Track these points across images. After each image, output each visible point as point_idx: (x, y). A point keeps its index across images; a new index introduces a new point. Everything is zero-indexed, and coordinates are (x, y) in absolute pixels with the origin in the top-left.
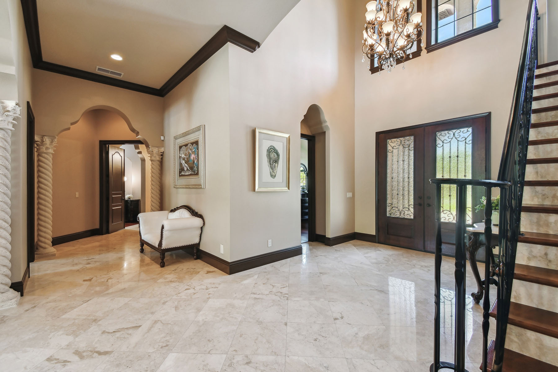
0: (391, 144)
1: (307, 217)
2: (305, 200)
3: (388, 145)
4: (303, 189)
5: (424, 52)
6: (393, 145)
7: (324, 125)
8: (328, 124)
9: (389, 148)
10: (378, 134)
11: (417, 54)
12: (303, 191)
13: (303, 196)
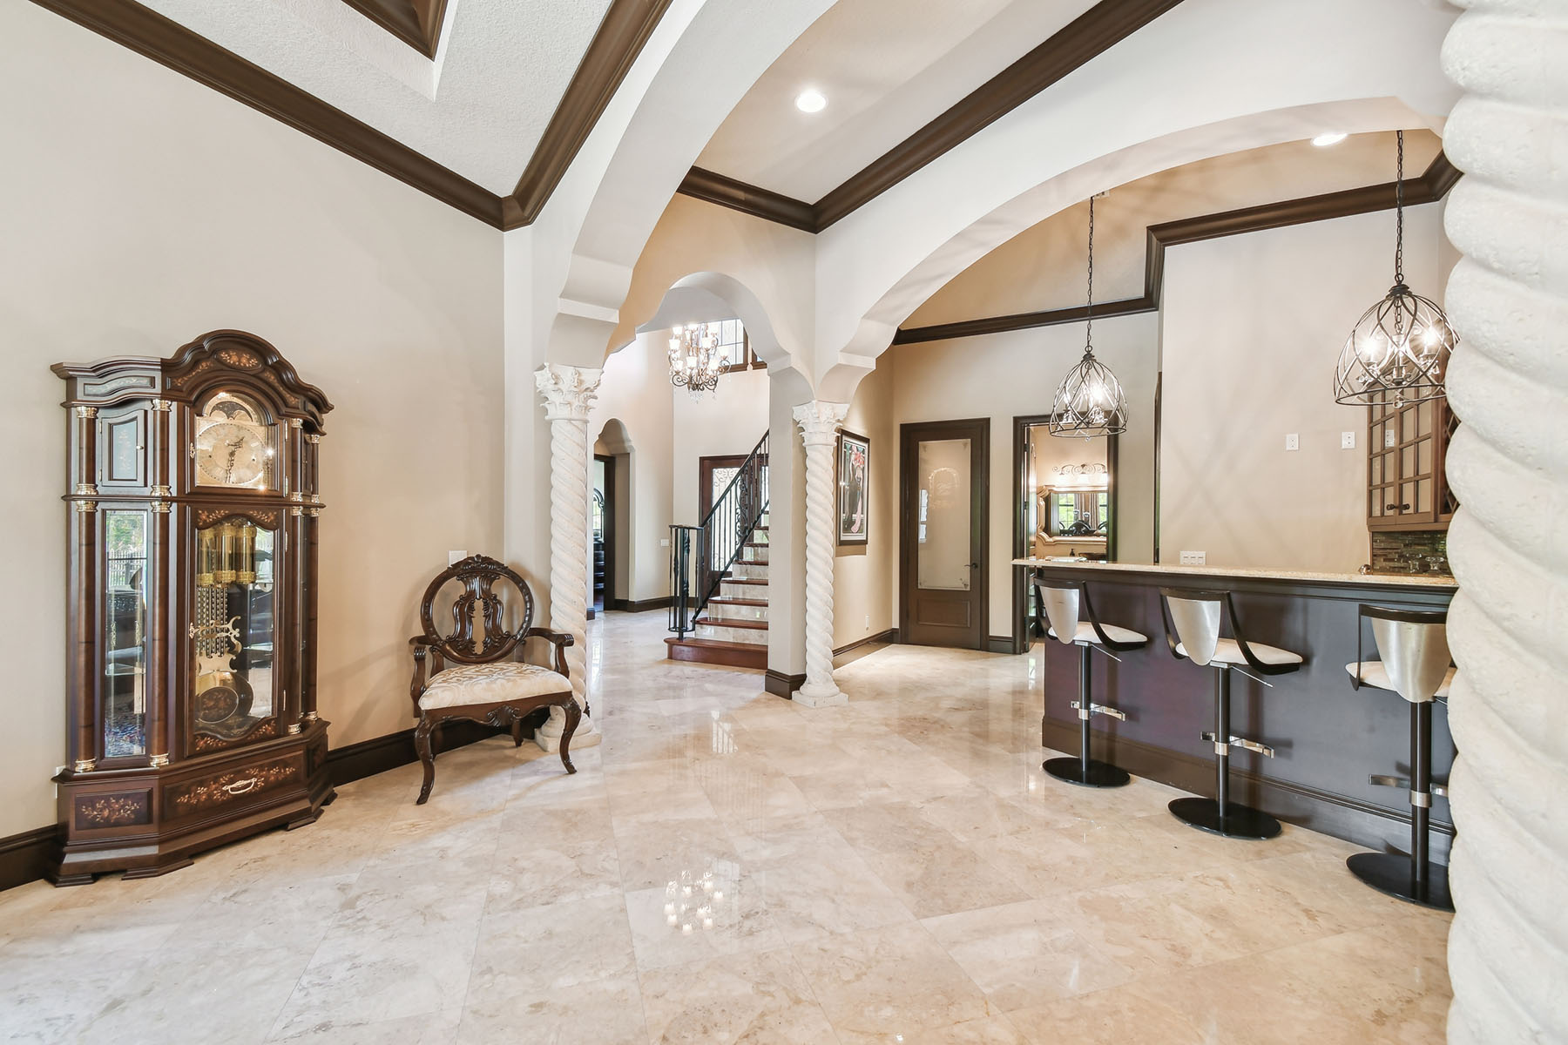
0: (717, 474)
1: (601, 586)
2: (600, 554)
3: (714, 477)
4: (596, 535)
5: (750, 367)
6: (720, 476)
7: (627, 445)
8: (633, 444)
9: (715, 479)
10: (702, 460)
11: (743, 367)
12: (596, 540)
13: (596, 547)
